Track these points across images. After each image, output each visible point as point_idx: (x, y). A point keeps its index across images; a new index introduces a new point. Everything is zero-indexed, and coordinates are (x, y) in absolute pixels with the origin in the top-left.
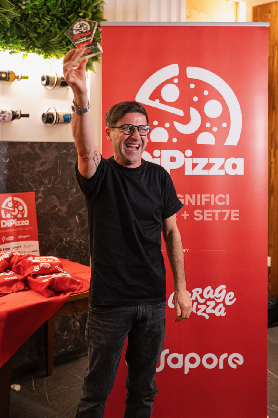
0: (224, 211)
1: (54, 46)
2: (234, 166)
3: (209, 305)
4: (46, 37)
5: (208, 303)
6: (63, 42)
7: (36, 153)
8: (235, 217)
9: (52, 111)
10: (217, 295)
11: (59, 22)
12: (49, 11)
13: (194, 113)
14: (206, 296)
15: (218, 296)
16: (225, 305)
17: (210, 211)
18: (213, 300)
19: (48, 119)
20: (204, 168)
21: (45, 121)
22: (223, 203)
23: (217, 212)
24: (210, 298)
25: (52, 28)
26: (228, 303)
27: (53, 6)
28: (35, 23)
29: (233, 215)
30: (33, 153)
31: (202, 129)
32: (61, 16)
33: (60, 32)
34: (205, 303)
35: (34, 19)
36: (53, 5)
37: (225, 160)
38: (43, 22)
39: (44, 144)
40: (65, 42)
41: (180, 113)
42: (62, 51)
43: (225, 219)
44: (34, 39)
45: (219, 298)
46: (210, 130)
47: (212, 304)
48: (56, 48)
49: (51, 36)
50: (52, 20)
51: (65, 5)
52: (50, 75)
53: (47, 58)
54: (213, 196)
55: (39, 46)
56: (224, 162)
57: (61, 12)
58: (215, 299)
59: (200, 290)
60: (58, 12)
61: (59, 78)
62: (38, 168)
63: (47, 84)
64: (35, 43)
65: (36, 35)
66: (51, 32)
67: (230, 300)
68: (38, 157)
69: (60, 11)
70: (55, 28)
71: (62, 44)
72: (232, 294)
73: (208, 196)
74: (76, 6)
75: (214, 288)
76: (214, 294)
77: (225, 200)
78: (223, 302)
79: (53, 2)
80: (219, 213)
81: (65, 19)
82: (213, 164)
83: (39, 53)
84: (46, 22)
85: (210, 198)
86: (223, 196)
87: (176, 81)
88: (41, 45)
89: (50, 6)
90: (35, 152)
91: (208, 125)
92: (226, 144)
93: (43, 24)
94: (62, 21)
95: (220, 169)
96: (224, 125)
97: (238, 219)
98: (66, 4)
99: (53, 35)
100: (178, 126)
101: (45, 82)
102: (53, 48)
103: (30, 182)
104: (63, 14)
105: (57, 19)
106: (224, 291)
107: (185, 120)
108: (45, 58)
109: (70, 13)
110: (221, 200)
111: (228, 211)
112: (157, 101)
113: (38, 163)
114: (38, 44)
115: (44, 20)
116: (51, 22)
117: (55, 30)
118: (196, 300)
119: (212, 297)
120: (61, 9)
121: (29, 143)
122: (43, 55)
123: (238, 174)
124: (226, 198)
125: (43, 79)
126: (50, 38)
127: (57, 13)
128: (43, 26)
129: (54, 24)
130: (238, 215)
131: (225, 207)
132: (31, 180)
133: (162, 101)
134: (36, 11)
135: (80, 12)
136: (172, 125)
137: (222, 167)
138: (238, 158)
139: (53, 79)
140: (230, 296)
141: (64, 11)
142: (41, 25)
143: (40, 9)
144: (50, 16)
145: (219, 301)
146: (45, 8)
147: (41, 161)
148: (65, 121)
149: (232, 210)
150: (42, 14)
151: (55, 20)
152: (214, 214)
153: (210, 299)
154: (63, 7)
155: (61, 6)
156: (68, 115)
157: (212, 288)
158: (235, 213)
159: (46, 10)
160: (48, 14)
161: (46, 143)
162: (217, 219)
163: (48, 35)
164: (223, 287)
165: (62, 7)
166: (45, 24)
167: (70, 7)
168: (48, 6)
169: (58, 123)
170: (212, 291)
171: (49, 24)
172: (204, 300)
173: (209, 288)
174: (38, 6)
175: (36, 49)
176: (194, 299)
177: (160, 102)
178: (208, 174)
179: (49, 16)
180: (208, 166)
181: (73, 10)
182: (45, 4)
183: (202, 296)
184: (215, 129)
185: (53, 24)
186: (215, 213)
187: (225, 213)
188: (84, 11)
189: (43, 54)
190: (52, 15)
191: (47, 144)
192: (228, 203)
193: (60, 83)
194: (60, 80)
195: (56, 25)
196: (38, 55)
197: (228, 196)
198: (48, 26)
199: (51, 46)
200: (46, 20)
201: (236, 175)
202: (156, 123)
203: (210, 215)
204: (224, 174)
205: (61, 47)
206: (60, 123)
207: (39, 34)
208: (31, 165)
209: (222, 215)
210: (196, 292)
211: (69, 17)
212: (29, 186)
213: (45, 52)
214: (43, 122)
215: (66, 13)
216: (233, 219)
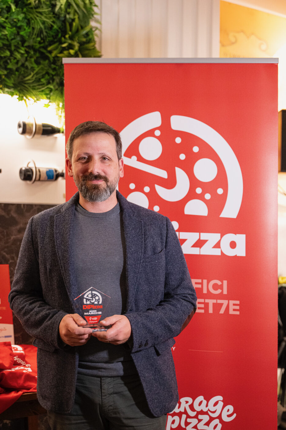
0: (220, 301)
1: (31, 85)
2: (233, 245)
3: (201, 420)
4: (19, 75)
5: (200, 417)
6: (42, 80)
7: (12, 217)
8: (234, 310)
9: (31, 166)
10: (211, 407)
11: (38, 55)
12: (23, 41)
13: (181, 174)
14: (197, 408)
15: (213, 409)
16: (221, 421)
17: (202, 300)
18: (206, 413)
19: (26, 176)
20: (194, 246)
21: (23, 178)
22: (219, 291)
23: (211, 302)
24: (202, 410)
25: (27, 64)
26: (226, 419)
27: (29, 36)
28: (5, 57)
29: (231, 307)
30: (7, 217)
31: (191, 195)
32: (40, 47)
33: (38, 67)
34: (196, 417)
35: (4, 52)
36: (28, 34)
37: (221, 237)
38: (16, 55)
39: (22, 206)
40: (45, 80)
41: (163, 174)
42: (42, 91)
43: (222, 311)
44: (3, 77)
45: (214, 412)
46: (201, 197)
47: (206, 418)
48: (34, 87)
49: (27, 72)
50: (27, 52)
51: (45, 34)
52: (27, 122)
53: (22, 100)
54: (205, 281)
55: (12, 85)
56: (220, 238)
57: (40, 43)
58: (209, 412)
59: (190, 400)
60: (36, 43)
61: (39, 125)
62: (15, 235)
63: (24, 132)
64: (6, 81)
65: (5, 72)
66: (27, 68)
67: (229, 416)
68: (14, 222)
69: (38, 42)
70: (31, 63)
71: (41, 83)
72: (231, 408)
73: (200, 281)
74: (60, 35)
75: (208, 399)
76: (207, 406)
77: (221, 287)
78: (220, 417)
79: (29, 30)
80: (214, 304)
81: (44, 51)
82: (206, 241)
83: (12, 94)
84: (18, 56)
85: (202, 284)
86: (219, 283)
87: (158, 133)
88: (13, 84)
89: (25, 35)
90: (10, 215)
91: (199, 191)
92: (222, 216)
93: (15, 58)
94: (42, 54)
95: (214, 247)
96: (220, 191)
97: (238, 313)
98: (46, 32)
99: (29, 71)
100: (161, 191)
101: (21, 130)
102: (29, 88)
103: (4, 252)
104: (42, 45)
105: (35, 51)
106: (221, 404)
107: (170, 183)
108: (19, 100)
109: (51, 43)
110: (215, 287)
111: (225, 302)
112: (134, 158)
113: (14, 229)
114: (10, 83)
115: (16, 53)
116: (26, 55)
117: (32, 65)
118: (186, 412)
119: (205, 410)
120: (39, 39)
121: (3, 205)
122: (17, 97)
123: (237, 255)
124: (222, 286)
125: (19, 126)
126: (26, 75)
127: (34, 44)
128: (15, 61)
129: (31, 57)
130: (238, 307)
131: (221, 296)
132: (6, 249)
133: (140, 159)
134: (6, 42)
135: (65, 43)
136: (153, 190)
137: (218, 246)
138: (237, 235)
139: (31, 126)
140: (228, 410)
141: (44, 42)
142: (12, 60)
143: (12, 39)
144: (25, 48)
145: (213, 415)
146: (18, 38)
147: (18, 227)
148: (48, 179)
149: (230, 301)
150: (15, 46)
151: (32, 53)
152: (207, 305)
153: (202, 413)
154: (42, 36)
155: (38, 35)
156: (52, 171)
157: (205, 399)
158: (234, 305)
159: (21, 41)
160: (23, 46)
161: (24, 205)
162: (211, 311)
163: (22, 72)
164: (220, 398)
165: (40, 37)
166: (17, 58)
167: (53, 36)
168: (22, 36)
169: (39, 180)
170: (205, 402)
171: (24, 59)
172: (195, 413)
173: (201, 398)
174: (8, 36)
175: (6, 90)
176: (183, 411)
177: (138, 160)
178: (198, 253)
179: (23, 49)
180: (199, 244)
181: (55, 40)
182: (18, 33)
183: (192, 407)
184: (208, 196)
185: (28, 58)
186: (208, 303)
187: (222, 304)
188: (70, 41)
189: (16, 95)
190: (28, 47)
191: (26, 206)
192: (225, 292)
193: (41, 131)
194: (39, 128)
195: (33, 60)
196: (10, 96)
197: (225, 282)
198: (23, 60)
199: (26, 85)
200: (19, 52)
201: (236, 256)
202: (132, 186)
203: (202, 306)
204: (220, 254)
205: (40, 87)
206: (43, 181)
207: (11, 70)
208: (5, 231)
209: (217, 307)
210: (185, 402)
211: (49, 49)
212: (3, 257)
213: (20, 92)
214: (21, 179)
215: (46, 43)
216: (231, 312)
